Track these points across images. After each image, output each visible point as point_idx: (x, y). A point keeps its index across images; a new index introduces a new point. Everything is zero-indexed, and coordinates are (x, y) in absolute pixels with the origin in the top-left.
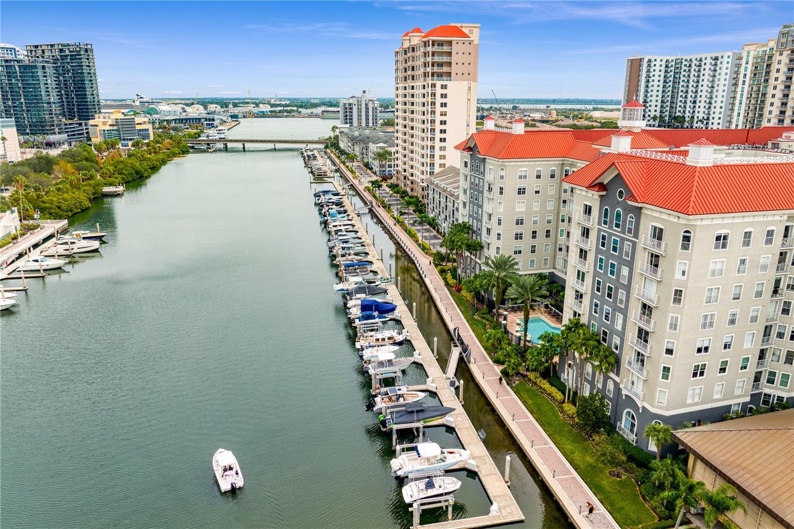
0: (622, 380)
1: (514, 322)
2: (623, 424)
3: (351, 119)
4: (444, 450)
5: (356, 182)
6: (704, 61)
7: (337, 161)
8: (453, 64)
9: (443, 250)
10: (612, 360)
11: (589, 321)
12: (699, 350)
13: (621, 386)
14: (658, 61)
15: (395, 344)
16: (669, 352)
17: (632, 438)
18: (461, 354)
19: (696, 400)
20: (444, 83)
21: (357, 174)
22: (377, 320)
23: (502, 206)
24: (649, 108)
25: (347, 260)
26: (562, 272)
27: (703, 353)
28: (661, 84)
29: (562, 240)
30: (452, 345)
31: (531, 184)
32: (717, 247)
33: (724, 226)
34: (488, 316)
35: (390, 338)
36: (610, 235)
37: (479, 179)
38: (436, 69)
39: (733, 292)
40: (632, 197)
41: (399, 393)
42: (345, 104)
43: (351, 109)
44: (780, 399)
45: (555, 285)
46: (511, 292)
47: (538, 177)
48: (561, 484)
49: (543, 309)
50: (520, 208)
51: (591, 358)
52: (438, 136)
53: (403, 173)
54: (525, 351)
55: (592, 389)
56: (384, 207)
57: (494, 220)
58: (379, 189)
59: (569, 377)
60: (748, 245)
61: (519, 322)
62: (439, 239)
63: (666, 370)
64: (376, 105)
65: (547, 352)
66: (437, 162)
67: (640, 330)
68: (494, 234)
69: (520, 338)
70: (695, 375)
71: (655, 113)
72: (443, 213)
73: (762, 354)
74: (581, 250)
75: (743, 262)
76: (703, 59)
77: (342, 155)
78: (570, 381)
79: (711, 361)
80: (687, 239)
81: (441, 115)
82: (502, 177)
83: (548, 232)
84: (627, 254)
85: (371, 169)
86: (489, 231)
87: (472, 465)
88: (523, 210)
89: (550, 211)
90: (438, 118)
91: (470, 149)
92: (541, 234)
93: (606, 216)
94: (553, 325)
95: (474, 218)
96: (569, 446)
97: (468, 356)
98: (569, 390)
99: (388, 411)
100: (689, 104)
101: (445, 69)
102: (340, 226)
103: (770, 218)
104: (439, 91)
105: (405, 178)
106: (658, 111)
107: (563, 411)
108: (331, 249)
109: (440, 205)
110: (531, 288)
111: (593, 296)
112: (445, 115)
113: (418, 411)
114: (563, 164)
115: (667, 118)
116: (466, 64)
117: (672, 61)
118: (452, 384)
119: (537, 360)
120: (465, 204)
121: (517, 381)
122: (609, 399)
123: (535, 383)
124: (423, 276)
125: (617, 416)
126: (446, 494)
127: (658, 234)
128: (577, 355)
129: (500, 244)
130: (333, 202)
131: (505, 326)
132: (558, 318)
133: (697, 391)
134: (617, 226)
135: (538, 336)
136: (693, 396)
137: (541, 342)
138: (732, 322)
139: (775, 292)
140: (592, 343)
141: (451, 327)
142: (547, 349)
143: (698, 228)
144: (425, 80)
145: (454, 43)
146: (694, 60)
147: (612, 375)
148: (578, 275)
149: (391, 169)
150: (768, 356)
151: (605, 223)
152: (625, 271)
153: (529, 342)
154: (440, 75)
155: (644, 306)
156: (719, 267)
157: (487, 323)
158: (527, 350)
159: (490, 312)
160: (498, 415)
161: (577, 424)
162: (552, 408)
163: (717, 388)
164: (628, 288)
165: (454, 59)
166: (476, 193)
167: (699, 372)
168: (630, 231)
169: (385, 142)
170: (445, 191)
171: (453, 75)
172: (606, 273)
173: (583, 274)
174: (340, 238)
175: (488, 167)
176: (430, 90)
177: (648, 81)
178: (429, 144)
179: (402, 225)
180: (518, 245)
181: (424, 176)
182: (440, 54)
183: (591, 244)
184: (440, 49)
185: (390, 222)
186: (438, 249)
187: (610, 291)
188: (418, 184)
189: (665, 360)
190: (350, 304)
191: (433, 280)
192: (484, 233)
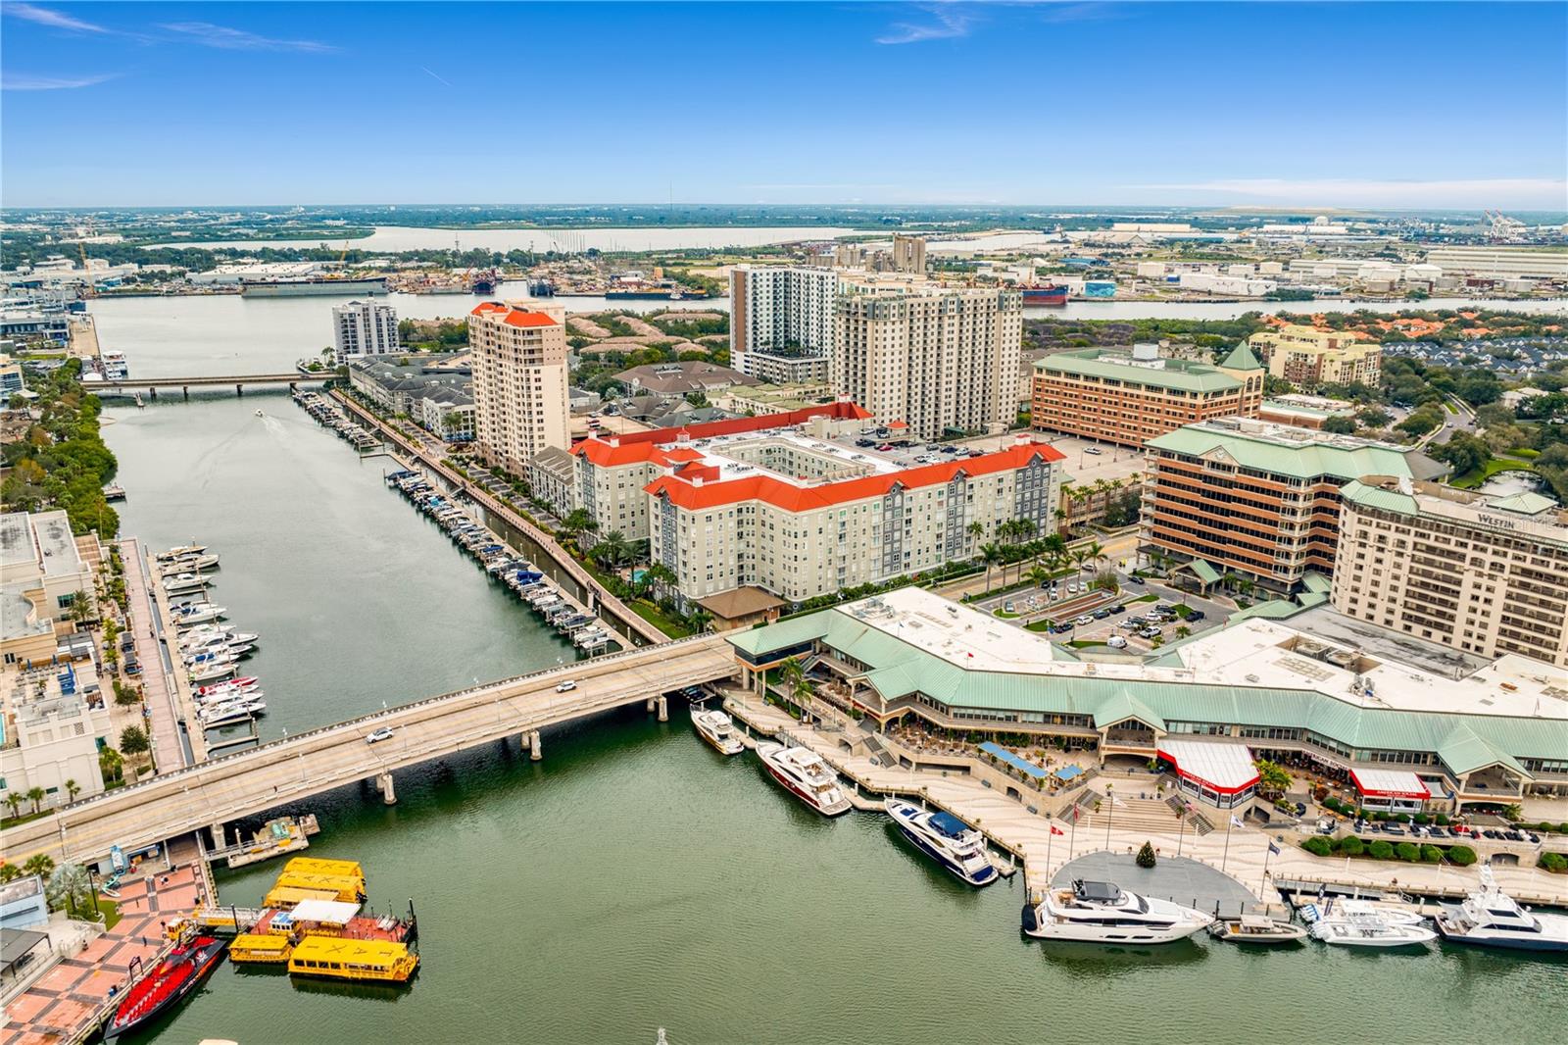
0: (679, 588)
1: (625, 574)
5: (422, 453)
8: (544, 350)
9: (563, 529)
10: (674, 579)
11: (663, 562)
12: (708, 567)
13: (680, 591)
14: (765, 275)
15: (551, 594)
16: (696, 570)
18: (594, 595)
19: (711, 590)
20: (537, 368)
21: (417, 440)
22: (532, 584)
23: (609, 497)
24: (761, 330)
25: (480, 547)
27: (710, 568)
29: (647, 515)
30: (587, 592)
31: (627, 480)
32: (707, 521)
33: (709, 512)
34: (608, 573)
35: (547, 592)
36: (667, 518)
37: (590, 477)
38: (529, 356)
39: (719, 540)
40: (672, 501)
42: (342, 315)
43: (353, 321)
45: (646, 544)
46: (622, 554)
47: (632, 475)
49: (640, 561)
50: (622, 497)
51: (665, 581)
52: (535, 417)
53: (492, 448)
55: (668, 596)
56: (481, 487)
57: (605, 506)
58: (465, 466)
59: (657, 594)
60: (722, 519)
61: (628, 573)
63: (696, 578)
65: (645, 585)
66: (537, 441)
67: (683, 562)
68: (605, 516)
69: (629, 582)
70: (708, 579)
71: (768, 335)
72: (552, 494)
73: (741, 567)
74: (656, 526)
75: (721, 526)
77: (376, 408)
78: (658, 596)
79: (716, 571)
80: (694, 519)
81: (537, 398)
82: (607, 478)
83: (642, 511)
84: (674, 527)
85: (430, 431)
86: (601, 514)
87: (613, 637)
88: (624, 498)
90: (534, 401)
91: (580, 455)
92: (638, 513)
93: (664, 509)
94: (646, 568)
95: (588, 505)
96: (658, 624)
97: (600, 596)
98: (657, 600)
101: (536, 355)
103: (730, 506)
104: (533, 376)
105: (496, 453)
106: (771, 332)
107: (654, 609)
108: (456, 540)
109: (547, 486)
110: (633, 551)
111: (663, 549)
114: (647, 465)
115: (781, 342)
116: (557, 348)
119: (640, 590)
120: (580, 494)
121: (630, 604)
123: (639, 601)
124: (550, 551)
127: (684, 518)
128: (659, 581)
129: (610, 522)
130: (422, 487)
131: (620, 577)
132: (649, 563)
133: (711, 586)
134: (669, 514)
136: (709, 589)
137: (641, 580)
138: (721, 553)
139: (741, 538)
140: (665, 573)
141: (584, 583)
142: (645, 583)
143: (698, 515)
144: (517, 364)
145: (543, 331)
147: (675, 586)
148: (656, 540)
150: (744, 567)
151: (664, 512)
152: (674, 535)
153: (635, 582)
154: (532, 361)
155: (683, 550)
156: (709, 529)
157: (608, 576)
158: (634, 586)
159: (609, 569)
161: (662, 613)
162: (649, 610)
163: (722, 584)
164: (676, 543)
165: (545, 345)
166: (589, 487)
167: (710, 577)
168: (674, 516)
170: (553, 475)
171: (545, 359)
172: (667, 536)
173: (658, 538)
174: (460, 527)
175: (596, 470)
176: (524, 375)
177: (755, 299)
178: (528, 425)
179: (511, 507)
180: (623, 522)
181: (524, 456)
182: (531, 342)
183: (659, 523)
184: (530, 338)
185: (494, 505)
186: (557, 528)
187: (670, 546)
188: (516, 462)
189: (694, 574)
190: (507, 577)
191: (559, 554)
192: (598, 516)
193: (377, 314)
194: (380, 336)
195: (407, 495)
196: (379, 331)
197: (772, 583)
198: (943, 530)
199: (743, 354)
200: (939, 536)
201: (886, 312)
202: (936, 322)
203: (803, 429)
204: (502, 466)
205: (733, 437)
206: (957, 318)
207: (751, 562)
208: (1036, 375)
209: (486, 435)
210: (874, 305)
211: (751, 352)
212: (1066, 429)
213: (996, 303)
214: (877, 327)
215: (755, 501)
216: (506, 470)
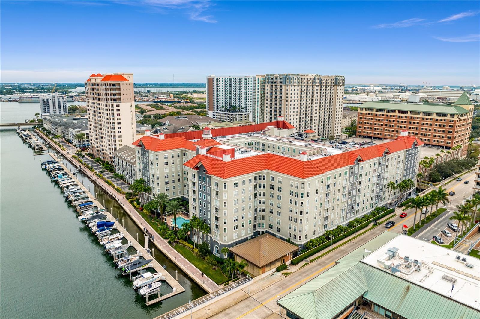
0: (212, 236)
1: (169, 221)
2: (215, 251)
3: (49, 108)
4: (153, 274)
5: (65, 153)
6: (241, 80)
7: (46, 138)
8: (122, 94)
9: (130, 191)
10: (208, 229)
11: (199, 216)
12: (235, 221)
13: (213, 238)
14: (221, 79)
15: (119, 239)
16: (225, 223)
17: (218, 255)
18: (149, 238)
19: (237, 237)
20: (118, 104)
21: (64, 147)
22: (107, 230)
23: (158, 171)
24: (220, 102)
25: (79, 203)
26: (187, 195)
27: (236, 221)
28: (224, 90)
29: (185, 182)
30: (145, 235)
31: (170, 160)
32: (235, 187)
33: (236, 180)
34: (158, 220)
35: (116, 238)
36: (202, 185)
37: (146, 159)
38: (113, 97)
39: (242, 200)
40: (207, 173)
41: (128, 258)
42: (43, 100)
43: (48, 102)
44: (263, 232)
45: (185, 202)
46: (168, 209)
47: (173, 157)
48: (196, 276)
49: (181, 213)
50: (166, 171)
51: (201, 230)
52: (117, 130)
53: (97, 148)
54: (177, 232)
55: (203, 241)
56: (89, 168)
57: (156, 177)
58: (83, 158)
59: (194, 239)
60: (244, 184)
61: (171, 220)
62: (125, 184)
63: (225, 229)
64: (65, 100)
65: (185, 231)
66: (118, 143)
67: (216, 217)
68: (156, 183)
69: (173, 227)
70: (235, 229)
71: (223, 104)
72: (125, 170)
73: (255, 218)
74: (193, 190)
75: (244, 190)
76: (241, 79)
77: (50, 134)
78: (195, 240)
79: (239, 223)
80: (225, 186)
81: (118, 120)
82: (157, 159)
83: (179, 179)
84: (209, 192)
85: (71, 143)
86: (153, 182)
87: (163, 278)
88: (168, 171)
89: (179, 171)
90: (116, 121)
91: (140, 146)
92: (176, 181)
93: (200, 178)
94: (186, 219)
95: (145, 176)
96: (197, 263)
97: (153, 239)
98: (195, 243)
99: (126, 266)
100: (237, 100)
101: (117, 97)
102: (67, 183)
103: (250, 175)
104: (115, 108)
105: (98, 151)
106: (224, 103)
107: (194, 252)
108: (67, 198)
109: (123, 166)
110: (176, 206)
111: (199, 207)
112: (120, 120)
113: (139, 263)
114: (182, 151)
115: (228, 106)
116: (128, 94)
117: (228, 79)
118: (148, 251)
119: (182, 235)
120: (140, 170)
121: (175, 245)
122: (209, 243)
123: (182, 244)
124: (122, 205)
125: (213, 249)
126: (157, 288)
127: (217, 185)
128: (196, 230)
129: (159, 187)
130: (57, 169)
131: (166, 223)
132: (188, 216)
133: (236, 234)
134: (204, 182)
135: (181, 225)
136: (235, 236)
137: (182, 227)
138: (244, 209)
139: (256, 197)
140: (201, 224)
141: (142, 228)
142: (185, 230)
143: (228, 182)
144: (107, 102)
145: (121, 84)
146: (237, 79)
147: (209, 234)
148: (193, 200)
149: (85, 143)
150: (257, 218)
151: (200, 180)
152: (209, 197)
153: (177, 228)
154: (115, 100)
155: (216, 208)
156: (236, 193)
157: (158, 223)
158: (177, 231)
159: (158, 218)
160: (169, 259)
161: (199, 255)
162: (190, 252)
163: (243, 232)
164: (210, 203)
165: (122, 92)
166: (145, 165)
167: (236, 228)
168: (208, 183)
169: (80, 128)
170: (126, 160)
171: (122, 99)
172: (202, 198)
173: (195, 199)
174: (71, 190)
175: (150, 154)
176: (110, 108)
177: (217, 89)
178: (113, 134)
179: (102, 178)
180: (167, 187)
181: (111, 151)
182: (114, 90)
183: (196, 188)
184: (114, 87)
185: (95, 178)
186: (127, 190)
187: (205, 205)
188: (107, 154)
189: (224, 226)
190: (90, 225)
191: (128, 207)
192: (151, 183)
193: (58, 99)
194: (60, 108)
195: (49, 173)
196: (59, 106)
197: (279, 230)
198: (374, 188)
199: (212, 112)
200: (373, 191)
201: (292, 81)
202: (311, 88)
203: (264, 132)
204: (101, 157)
205: (228, 137)
206: (320, 87)
207: (262, 214)
208: (359, 111)
209: (93, 142)
210: (286, 77)
211: (216, 111)
212: (376, 136)
213: (334, 81)
214: (287, 88)
215: (266, 171)
216: (102, 159)
